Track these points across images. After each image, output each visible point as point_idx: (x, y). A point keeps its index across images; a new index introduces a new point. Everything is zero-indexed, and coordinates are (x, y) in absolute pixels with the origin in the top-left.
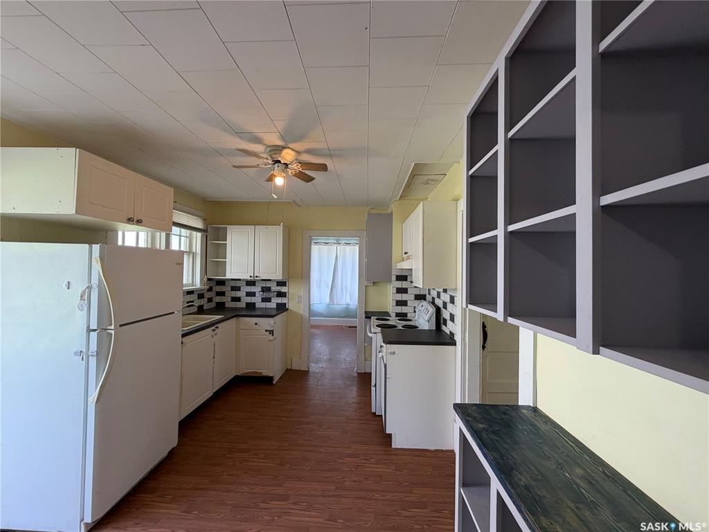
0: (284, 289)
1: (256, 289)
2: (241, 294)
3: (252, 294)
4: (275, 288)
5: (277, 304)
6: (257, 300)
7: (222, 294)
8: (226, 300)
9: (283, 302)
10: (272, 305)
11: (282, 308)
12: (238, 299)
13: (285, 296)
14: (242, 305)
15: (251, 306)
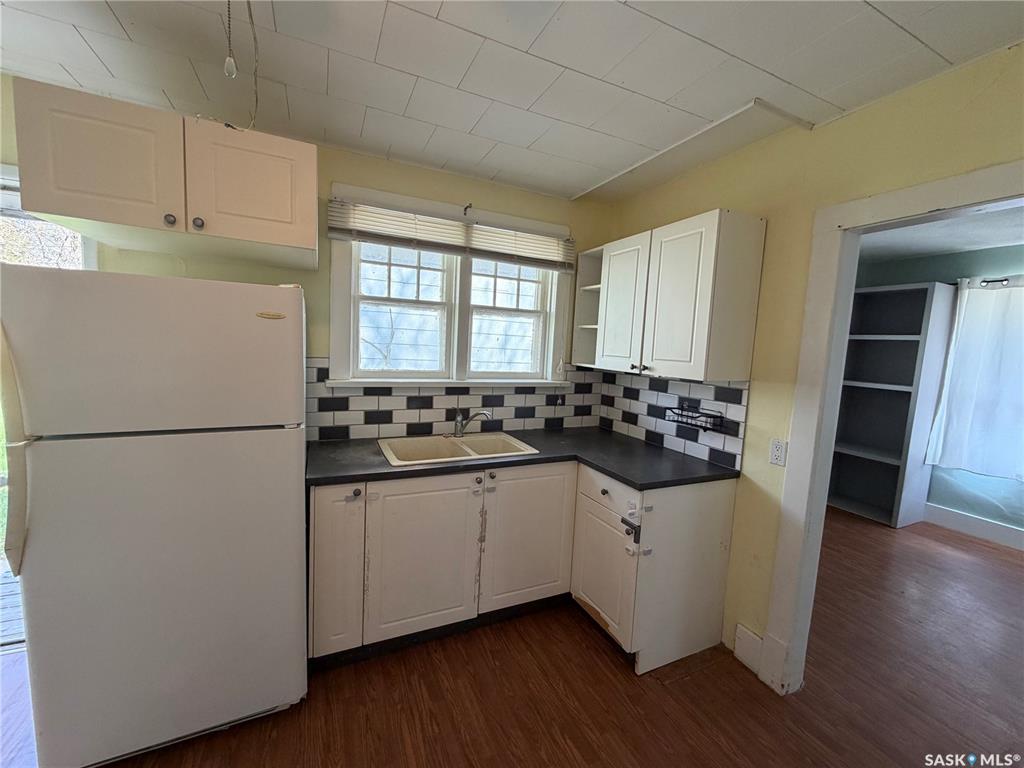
0: (733, 412)
1: (667, 400)
2: (639, 407)
3: (657, 412)
4: (711, 405)
5: (713, 451)
6: (667, 428)
7: (608, 401)
8: (615, 415)
9: (728, 449)
10: (700, 449)
11: (722, 467)
12: (631, 418)
13: (736, 435)
14: (638, 433)
15: (654, 440)
